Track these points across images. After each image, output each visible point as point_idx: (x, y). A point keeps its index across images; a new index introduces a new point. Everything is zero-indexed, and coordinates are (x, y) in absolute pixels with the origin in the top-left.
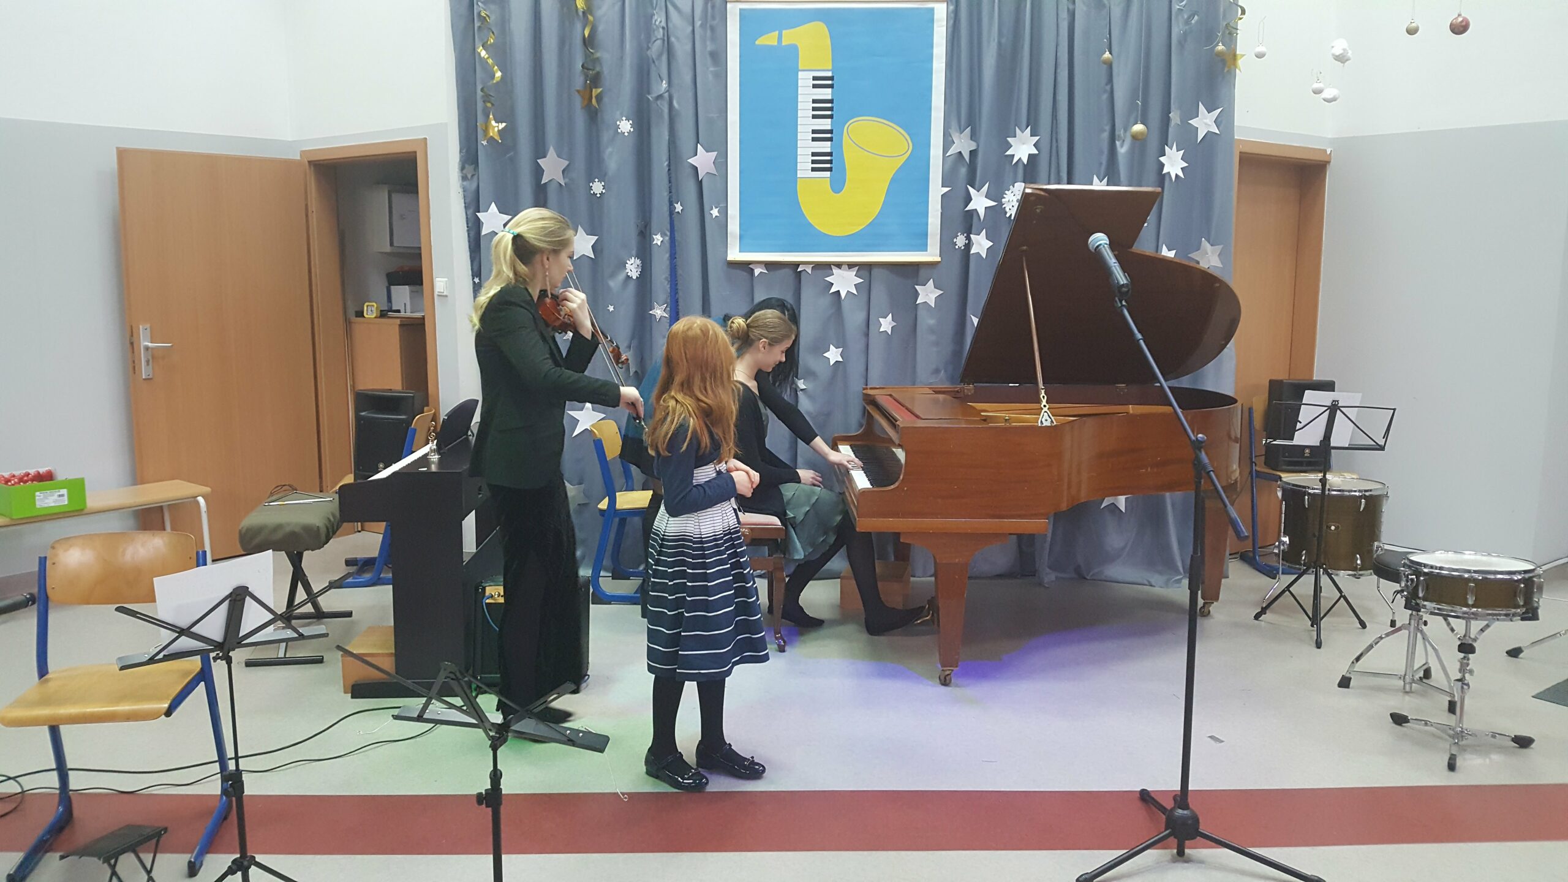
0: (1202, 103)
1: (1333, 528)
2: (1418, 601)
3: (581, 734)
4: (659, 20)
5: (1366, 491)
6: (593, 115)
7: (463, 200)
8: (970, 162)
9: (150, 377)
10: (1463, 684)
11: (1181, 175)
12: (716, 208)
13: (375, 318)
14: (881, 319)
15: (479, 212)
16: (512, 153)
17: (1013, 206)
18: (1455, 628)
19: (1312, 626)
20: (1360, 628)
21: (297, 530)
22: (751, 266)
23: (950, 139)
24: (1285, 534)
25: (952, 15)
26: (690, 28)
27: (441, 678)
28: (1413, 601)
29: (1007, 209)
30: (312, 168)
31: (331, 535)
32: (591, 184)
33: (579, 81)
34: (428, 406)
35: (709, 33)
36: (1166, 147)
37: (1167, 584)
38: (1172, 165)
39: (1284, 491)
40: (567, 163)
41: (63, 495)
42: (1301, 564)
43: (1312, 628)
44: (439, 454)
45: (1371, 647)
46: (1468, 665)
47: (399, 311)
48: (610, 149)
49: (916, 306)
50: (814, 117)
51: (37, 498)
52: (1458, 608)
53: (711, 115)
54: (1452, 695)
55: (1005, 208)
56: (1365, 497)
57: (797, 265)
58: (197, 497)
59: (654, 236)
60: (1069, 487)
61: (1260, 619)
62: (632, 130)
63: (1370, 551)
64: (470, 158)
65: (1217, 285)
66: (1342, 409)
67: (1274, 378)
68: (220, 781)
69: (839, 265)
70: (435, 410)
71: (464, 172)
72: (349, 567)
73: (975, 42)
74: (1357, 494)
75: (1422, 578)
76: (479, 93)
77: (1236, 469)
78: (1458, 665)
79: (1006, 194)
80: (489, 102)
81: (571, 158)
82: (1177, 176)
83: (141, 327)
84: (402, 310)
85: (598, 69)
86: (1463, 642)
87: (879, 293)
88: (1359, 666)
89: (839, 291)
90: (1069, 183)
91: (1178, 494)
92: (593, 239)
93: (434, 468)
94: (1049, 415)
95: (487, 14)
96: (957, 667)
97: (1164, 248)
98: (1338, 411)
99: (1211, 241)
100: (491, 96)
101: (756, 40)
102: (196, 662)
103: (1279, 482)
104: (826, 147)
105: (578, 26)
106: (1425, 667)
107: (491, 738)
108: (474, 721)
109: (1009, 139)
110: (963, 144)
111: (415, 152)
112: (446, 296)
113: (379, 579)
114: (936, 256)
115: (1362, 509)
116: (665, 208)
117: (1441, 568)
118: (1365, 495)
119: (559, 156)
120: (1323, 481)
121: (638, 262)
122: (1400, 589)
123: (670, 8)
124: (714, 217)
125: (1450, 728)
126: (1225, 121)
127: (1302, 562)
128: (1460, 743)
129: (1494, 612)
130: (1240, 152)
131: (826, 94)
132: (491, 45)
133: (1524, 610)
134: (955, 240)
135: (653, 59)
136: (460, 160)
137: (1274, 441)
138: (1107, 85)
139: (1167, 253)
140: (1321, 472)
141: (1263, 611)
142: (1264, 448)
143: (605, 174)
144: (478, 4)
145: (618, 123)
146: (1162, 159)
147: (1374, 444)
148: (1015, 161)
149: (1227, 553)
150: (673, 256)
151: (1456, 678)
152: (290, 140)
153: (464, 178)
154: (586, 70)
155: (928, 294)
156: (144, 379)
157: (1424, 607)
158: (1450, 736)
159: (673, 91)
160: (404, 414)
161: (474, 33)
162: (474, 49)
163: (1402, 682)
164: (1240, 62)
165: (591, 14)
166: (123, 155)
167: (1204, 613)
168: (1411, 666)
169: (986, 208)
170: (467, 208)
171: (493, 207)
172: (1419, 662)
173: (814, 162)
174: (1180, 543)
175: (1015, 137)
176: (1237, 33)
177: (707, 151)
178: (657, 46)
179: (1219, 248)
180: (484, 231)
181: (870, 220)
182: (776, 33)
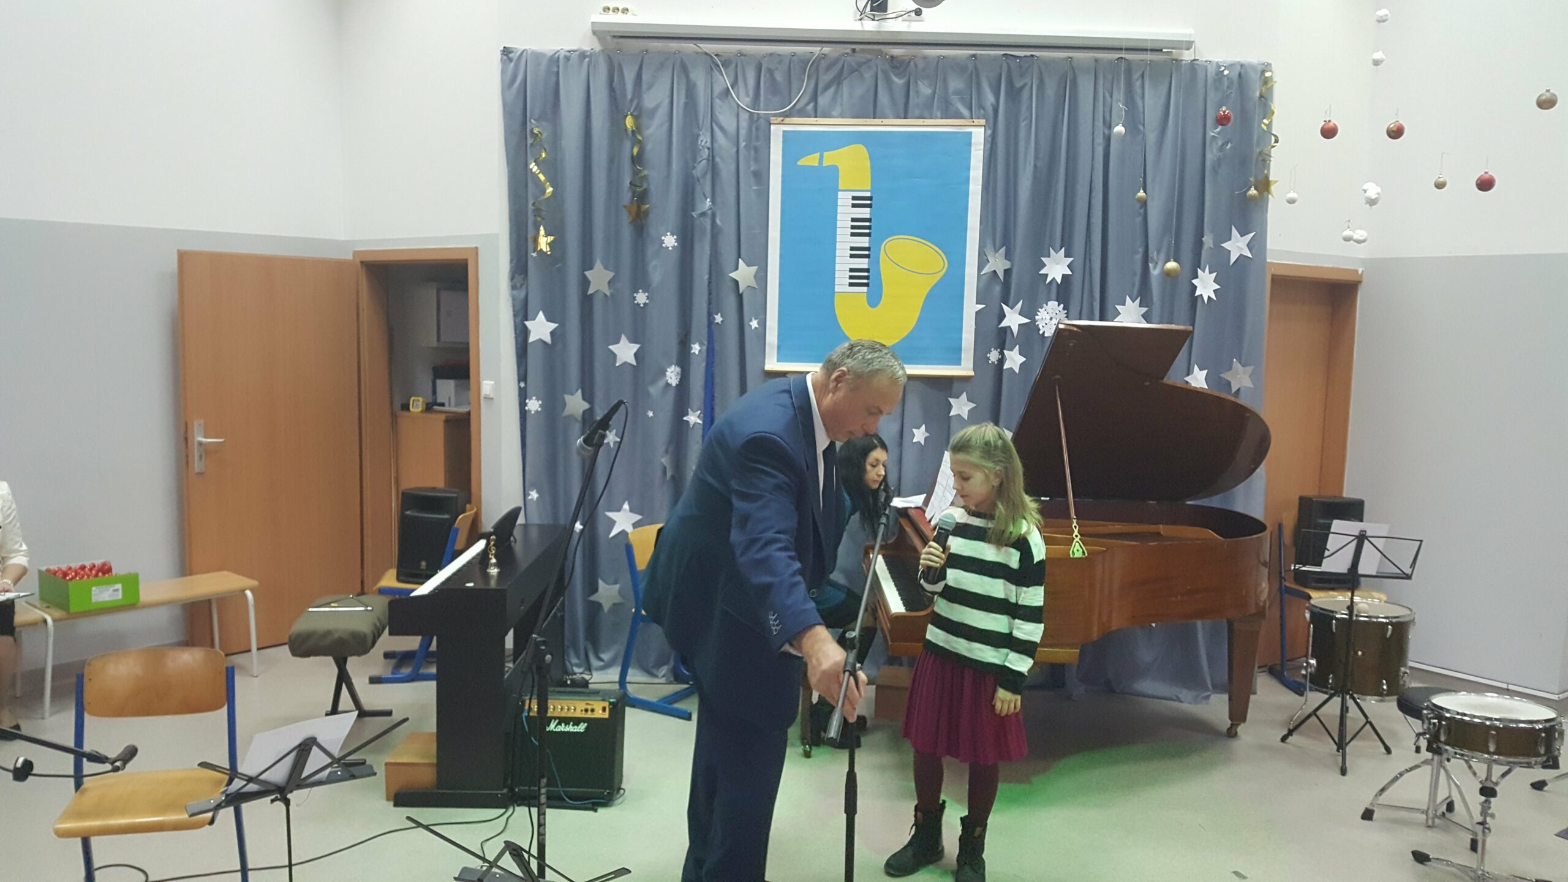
0: (1236, 228)
1: (1360, 653)
2: (1441, 745)
4: (705, 141)
5: (1393, 617)
6: (640, 221)
7: (511, 309)
8: (1004, 280)
9: (202, 470)
10: (1484, 828)
11: (1213, 297)
12: (756, 319)
13: (422, 412)
14: (914, 430)
15: (527, 320)
16: (561, 266)
18: (1477, 772)
19: (1338, 751)
20: (1385, 756)
21: (345, 636)
23: (985, 257)
24: (1313, 656)
25: (990, 139)
26: (735, 150)
28: (1436, 744)
29: (1041, 327)
30: (364, 269)
31: (377, 637)
32: (635, 295)
33: (626, 197)
34: (469, 502)
35: (752, 152)
36: (1199, 269)
37: (1196, 701)
38: (1205, 287)
39: (1312, 614)
40: (611, 274)
41: (117, 590)
42: (1327, 688)
43: (1337, 754)
45: (1396, 779)
46: (1490, 808)
47: (443, 405)
48: (654, 263)
49: (950, 418)
50: (853, 235)
51: (93, 593)
52: (1479, 754)
53: (754, 231)
54: (1475, 836)
55: (1038, 324)
56: (1391, 623)
58: (245, 590)
60: (1100, 619)
61: (1288, 741)
62: (676, 244)
63: (1397, 677)
64: (520, 267)
65: (1248, 415)
66: (1370, 539)
67: (1303, 495)
70: (477, 507)
71: (515, 280)
72: (388, 660)
73: (1012, 167)
74: (1384, 620)
76: (531, 207)
78: (1479, 808)
79: (1040, 312)
80: (540, 216)
81: (617, 270)
82: (1209, 297)
83: (195, 422)
84: (447, 405)
85: (645, 186)
86: (1486, 785)
87: (914, 406)
88: (1382, 799)
90: (1101, 319)
91: (1211, 621)
92: (636, 347)
95: (540, 130)
97: (1196, 371)
98: (1366, 541)
99: (1243, 362)
100: (542, 209)
101: (798, 160)
103: (1307, 603)
104: (863, 263)
105: (627, 144)
106: (1447, 801)
109: (1043, 258)
110: (998, 263)
111: (467, 260)
112: (492, 399)
113: (418, 675)
114: (970, 370)
115: (1388, 636)
116: (705, 321)
117: (1465, 715)
118: (1392, 621)
119: (606, 268)
120: (1351, 608)
121: (678, 369)
122: (1421, 731)
123: (716, 128)
124: (753, 328)
125: (1472, 871)
126: (1258, 245)
129: (1516, 759)
130: (1273, 275)
131: (865, 213)
132: (544, 160)
133: (1545, 758)
134: (988, 355)
135: (698, 178)
136: (510, 271)
137: (1304, 566)
138: (1141, 208)
139: (1198, 379)
140: (1348, 589)
141: (1290, 732)
142: (1293, 572)
143: (649, 285)
144: (530, 121)
145: (663, 238)
146: (1195, 281)
147: (1399, 572)
148: (1048, 280)
149: (1256, 665)
150: (710, 364)
151: (1478, 820)
152: (343, 239)
153: (514, 287)
154: (633, 187)
155: (961, 407)
156: (198, 473)
157: (1447, 750)
158: (1471, 878)
159: (716, 209)
160: (447, 513)
161: (526, 149)
162: (526, 165)
163: (1424, 816)
164: (1273, 188)
165: (640, 134)
166: (182, 256)
167: (1231, 733)
168: (1435, 801)
169: (1019, 325)
170: (515, 316)
171: (541, 315)
172: (1442, 795)
173: (851, 277)
174: (1210, 658)
175: (1049, 256)
176: (1270, 161)
177: (749, 265)
178: (702, 165)
179: (1250, 369)
180: (532, 338)
181: (905, 334)
182: (818, 154)
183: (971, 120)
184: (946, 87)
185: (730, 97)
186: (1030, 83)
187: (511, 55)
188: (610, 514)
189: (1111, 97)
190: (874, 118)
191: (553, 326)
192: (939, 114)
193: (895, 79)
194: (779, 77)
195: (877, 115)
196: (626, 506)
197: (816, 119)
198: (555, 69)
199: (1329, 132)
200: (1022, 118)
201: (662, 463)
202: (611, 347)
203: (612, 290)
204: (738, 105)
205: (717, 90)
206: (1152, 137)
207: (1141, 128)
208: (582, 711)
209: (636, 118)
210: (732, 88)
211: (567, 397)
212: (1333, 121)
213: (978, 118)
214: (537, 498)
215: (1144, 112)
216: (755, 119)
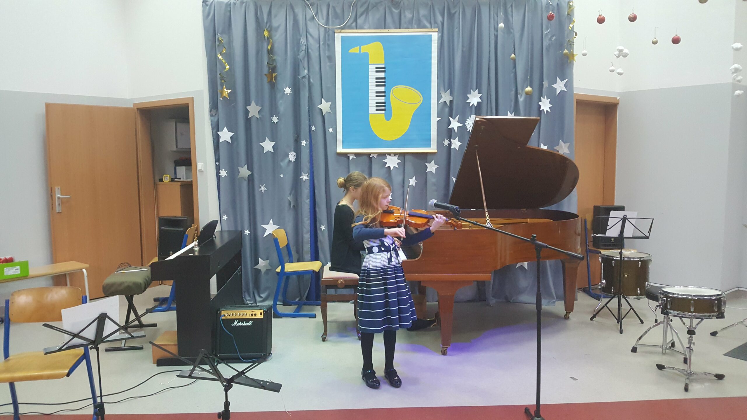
0: (559, 77)
1: (626, 276)
2: (668, 310)
3: (268, 383)
4: (303, 41)
5: (641, 258)
6: (273, 85)
7: (211, 126)
8: (450, 106)
9: (60, 212)
10: (690, 349)
11: (549, 110)
12: (331, 128)
13: (169, 182)
14: (410, 179)
15: (219, 131)
16: (234, 104)
17: (470, 126)
18: (685, 323)
19: (618, 323)
20: (640, 324)
21: (130, 285)
22: (348, 155)
24: (604, 279)
25: (440, 38)
26: (318, 45)
27: (201, 356)
28: (665, 310)
29: (468, 128)
30: (139, 111)
31: (147, 286)
32: (272, 118)
33: (266, 70)
34: (194, 223)
35: (327, 47)
36: (542, 97)
38: (545, 106)
39: (602, 258)
40: (260, 108)
41: (17, 269)
42: (611, 293)
43: (618, 324)
44: (199, 247)
45: (646, 332)
46: (692, 340)
47: (180, 179)
48: (281, 102)
49: (426, 173)
50: (377, 86)
51: (5, 271)
52: (686, 313)
53: (329, 85)
54: (686, 355)
55: (467, 127)
56: (641, 261)
57: (370, 154)
58: (83, 269)
59: (302, 142)
60: (501, 258)
61: (593, 320)
62: (291, 92)
63: (644, 287)
64: (214, 106)
65: (568, 162)
66: (628, 219)
67: (595, 205)
68: (93, 408)
69: (389, 154)
70: (197, 225)
71: (211, 112)
72: (155, 302)
73: (451, 50)
74: (637, 259)
75: (669, 299)
76: (219, 76)
77: (579, 249)
78: (687, 340)
79: (467, 121)
80: (223, 80)
81: (262, 106)
82: (547, 111)
83: (56, 188)
84: (182, 178)
85: (275, 64)
86: (690, 329)
87: (409, 168)
88: (641, 342)
89: (389, 167)
90: (496, 115)
91: (553, 261)
92: (273, 143)
93: (196, 254)
94: (490, 224)
95: (222, 39)
96: (449, 346)
97: (542, 145)
98: (627, 220)
99: (564, 141)
100: (224, 77)
101: (349, 50)
102: (81, 350)
103: (600, 254)
104: (382, 99)
105: (265, 44)
106: (672, 342)
107: (224, 386)
108: (216, 378)
109: (468, 95)
110: (446, 98)
111: (188, 104)
112: (203, 171)
113: (170, 308)
114: (435, 149)
115: (639, 266)
116: (307, 129)
117: (678, 294)
118: (641, 260)
119: (257, 105)
120: (621, 254)
121: (295, 154)
122: (658, 304)
123: (309, 36)
124: (330, 132)
125: (685, 371)
126: (569, 85)
127: (612, 292)
128: (690, 378)
129: (703, 315)
130: (577, 100)
131: (382, 75)
132: (224, 53)
133: (717, 313)
134: (444, 142)
135: (301, 60)
136: (210, 107)
137: (597, 234)
138: (513, 69)
139: (544, 147)
140: (619, 249)
141: (594, 316)
142: (592, 239)
143: (279, 113)
144: (217, 34)
145: (285, 89)
146: (540, 103)
147: (644, 235)
148: (471, 105)
149: (577, 288)
150: (311, 151)
151: (687, 347)
152: (128, 98)
153: (212, 116)
154: (269, 65)
155: (432, 167)
156: (58, 213)
157: (671, 313)
158: (685, 375)
159: (310, 74)
160: (182, 228)
161: (216, 47)
162: (216, 55)
163: (661, 349)
164: (575, 58)
165: (271, 39)
166: (48, 106)
167: (566, 317)
168: (666, 341)
169: (458, 127)
170: (212, 129)
171: (225, 129)
172: (669, 339)
173: (377, 106)
174: (554, 284)
175: (471, 94)
176: (574, 45)
177: (327, 102)
178: (302, 54)
179: (568, 144)
180: (221, 140)
181: (404, 133)
182: (358, 47)
183: (431, 29)
184: (418, 13)
185: (314, 20)
186: (458, 11)
187: (207, 3)
188: (263, 226)
189: (497, 17)
190: (385, 29)
191: (232, 134)
192: (416, 26)
193: (394, 10)
194: (339, 10)
195: (386, 27)
196: (271, 222)
197: (356, 30)
198: (229, 9)
199: (601, 20)
200: (456, 28)
201: (288, 199)
202: (260, 144)
203: (260, 116)
204: (319, 24)
205: (308, 17)
206: (517, 35)
207: (512, 30)
208: (250, 315)
209: (269, 32)
210: (316, 16)
211: (240, 169)
212: (603, 15)
213: (434, 28)
214: (227, 219)
215: (513, 23)
216: (327, 31)
